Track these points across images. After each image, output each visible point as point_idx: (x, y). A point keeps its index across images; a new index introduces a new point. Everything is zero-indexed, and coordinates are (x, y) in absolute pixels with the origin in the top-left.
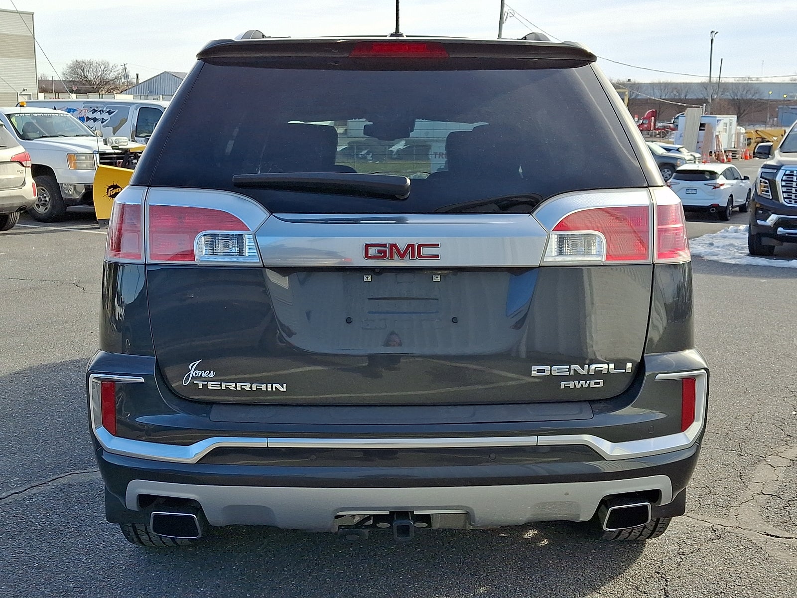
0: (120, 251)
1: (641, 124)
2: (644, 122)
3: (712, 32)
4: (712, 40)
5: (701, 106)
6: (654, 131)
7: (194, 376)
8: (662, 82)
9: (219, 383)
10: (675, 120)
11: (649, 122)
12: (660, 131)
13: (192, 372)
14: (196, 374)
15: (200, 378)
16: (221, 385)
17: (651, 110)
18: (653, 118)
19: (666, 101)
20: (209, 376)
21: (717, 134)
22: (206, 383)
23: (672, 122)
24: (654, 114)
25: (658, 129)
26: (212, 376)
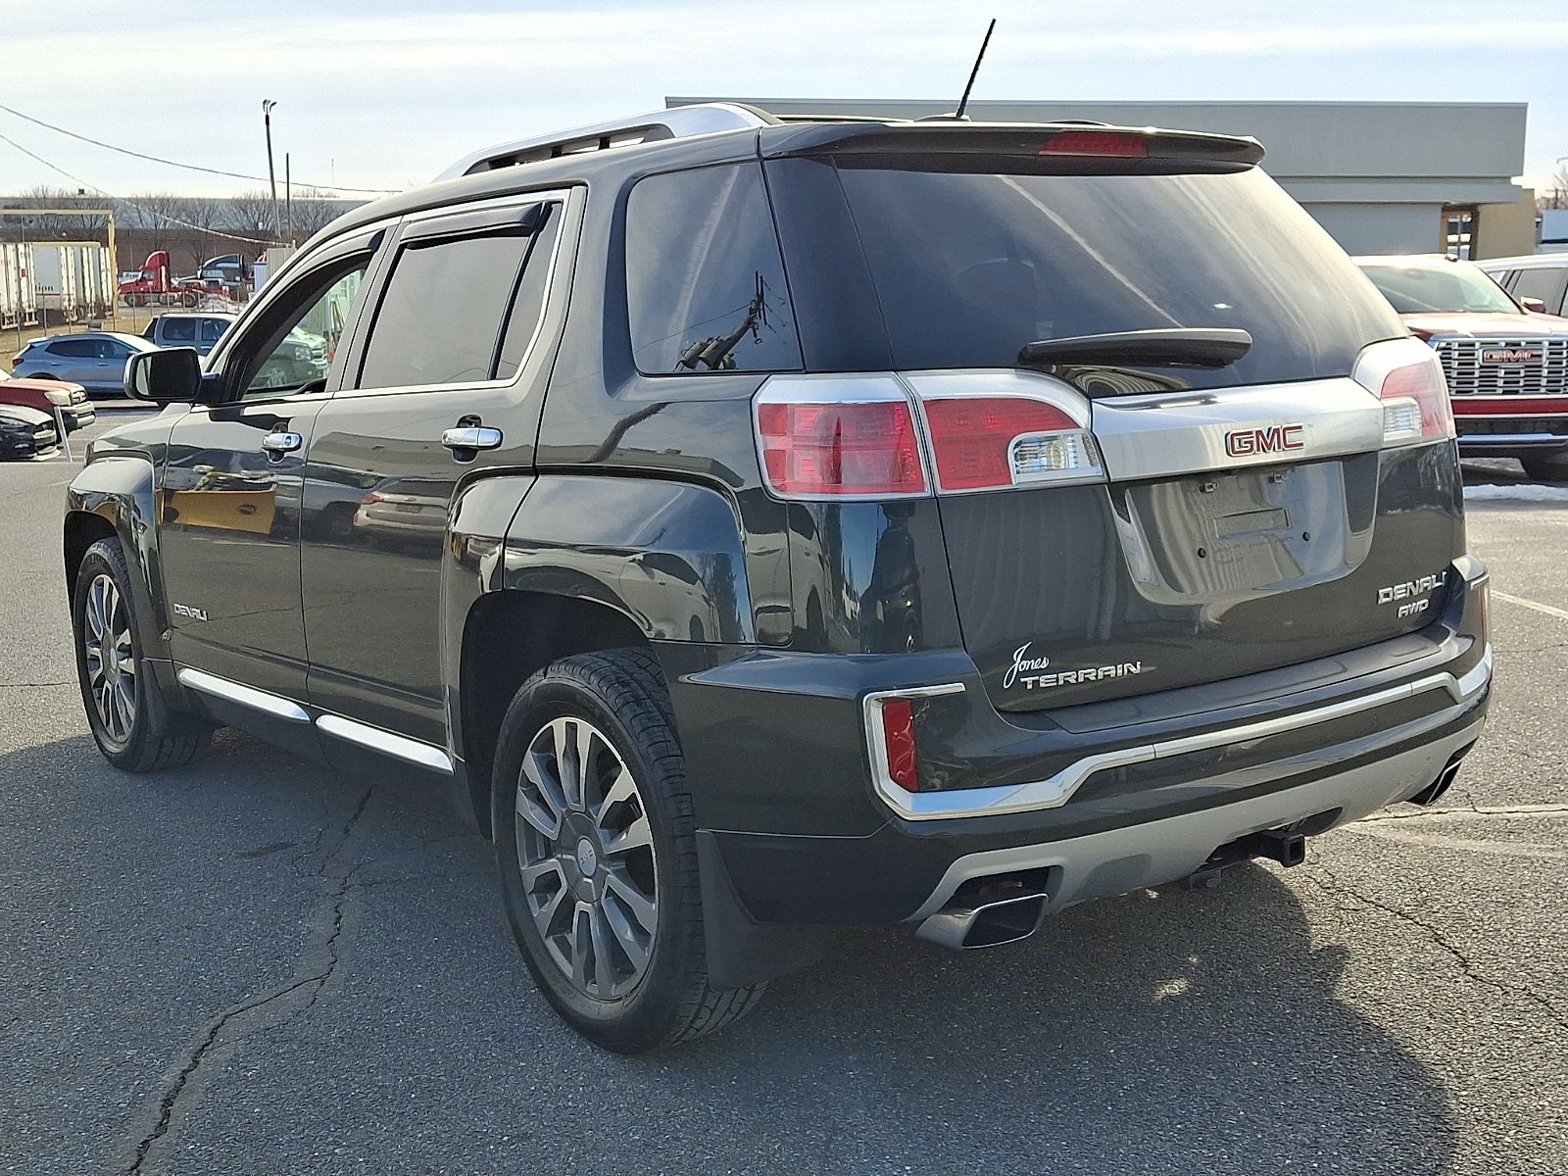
0: (840, 482)
1: (140, 281)
2: (146, 276)
3: (265, 102)
4: (267, 117)
5: (287, 245)
6: (169, 294)
7: (1020, 670)
8: (153, 196)
9: (1055, 676)
10: (204, 272)
11: (156, 277)
12: (180, 293)
13: (1017, 664)
14: (1022, 667)
15: (1029, 673)
16: (1057, 678)
17: (158, 252)
18: (163, 268)
19: (222, 235)
20: (1041, 666)
21: (332, 300)
22: (1037, 678)
23: (199, 276)
24: (164, 260)
25: (176, 290)
26: (1045, 666)
